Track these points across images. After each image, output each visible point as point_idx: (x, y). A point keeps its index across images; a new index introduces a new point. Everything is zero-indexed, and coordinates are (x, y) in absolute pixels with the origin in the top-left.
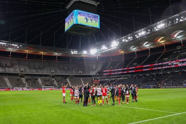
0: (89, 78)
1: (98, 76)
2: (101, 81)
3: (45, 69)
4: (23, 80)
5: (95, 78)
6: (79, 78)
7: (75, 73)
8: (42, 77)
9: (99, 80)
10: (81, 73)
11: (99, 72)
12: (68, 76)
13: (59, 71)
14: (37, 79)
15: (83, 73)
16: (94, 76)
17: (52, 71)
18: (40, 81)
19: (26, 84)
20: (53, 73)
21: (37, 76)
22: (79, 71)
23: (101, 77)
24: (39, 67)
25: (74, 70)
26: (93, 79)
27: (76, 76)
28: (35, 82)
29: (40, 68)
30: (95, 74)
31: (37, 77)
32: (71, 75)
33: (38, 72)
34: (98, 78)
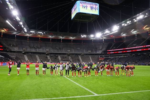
0: (96, 56)
1: (103, 54)
2: (105, 58)
3: (64, 50)
4: (48, 57)
5: (101, 55)
6: (88, 56)
7: (85, 52)
8: (61, 55)
9: (104, 58)
10: (90, 52)
11: (104, 52)
12: (80, 54)
13: (73, 51)
14: (58, 56)
16: (100, 54)
17: (68, 51)
19: (50, 60)
23: (105, 55)
25: (84, 50)
26: (99, 57)
27: (87, 54)
28: (56, 58)
29: (60, 49)
30: (101, 53)
31: (58, 55)
32: (82, 54)
33: (58, 52)
34: (103, 56)
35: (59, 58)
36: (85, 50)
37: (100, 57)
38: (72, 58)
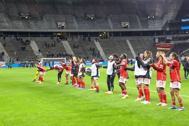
0: (145, 38)
1: (168, 33)
2: (175, 45)
3: (45, 20)
5: (160, 36)
6: (122, 38)
7: (112, 26)
8: (38, 39)
9: (172, 43)
10: (127, 27)
11: (171, 24)
12: (96, 34)
13: (76, 24)
14: (28, 42)
15: (131, 27)
16: (158, 33)
17: (59, 23)
18: (34, 46)
19: (6, 54)
20: (62, 28)
21: (28, 36)
22: (123, 23)
23: (175, 36)
24: (30, 15)
25: (109, 20)
26: (157, 41)
27: (116, 34)
28: (23, 49)
29: (32, 18)
30: (160, 29)
31: (29, 38)
32: (102, 33)
33: (29, 27)
34: (169, 37)
35: (33, 48)
36: (111, 19)
37: (160, 40)
38: (74, 47)
